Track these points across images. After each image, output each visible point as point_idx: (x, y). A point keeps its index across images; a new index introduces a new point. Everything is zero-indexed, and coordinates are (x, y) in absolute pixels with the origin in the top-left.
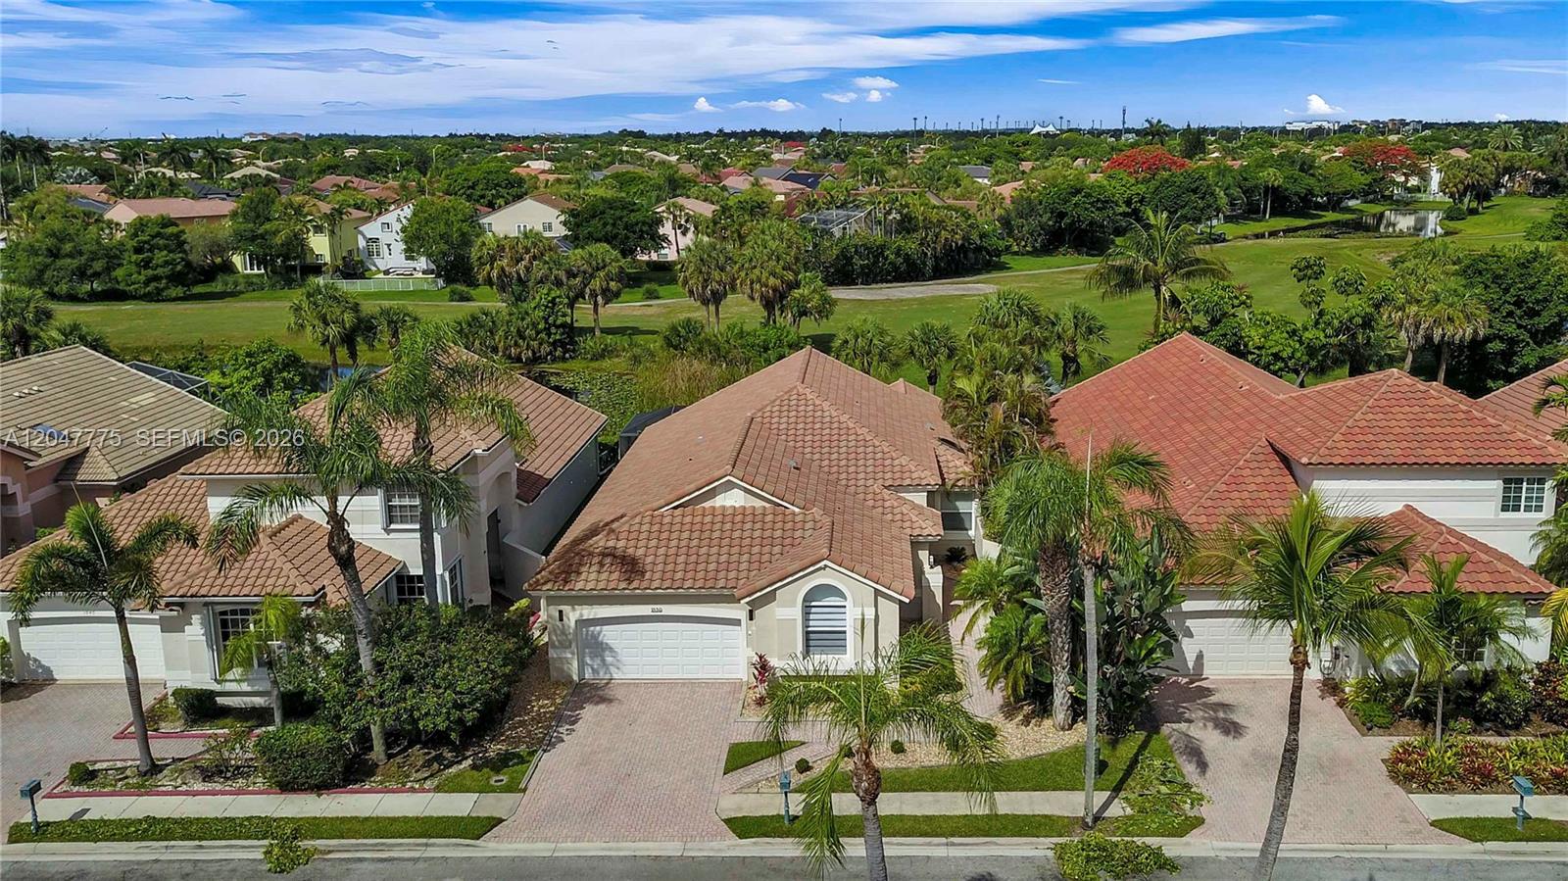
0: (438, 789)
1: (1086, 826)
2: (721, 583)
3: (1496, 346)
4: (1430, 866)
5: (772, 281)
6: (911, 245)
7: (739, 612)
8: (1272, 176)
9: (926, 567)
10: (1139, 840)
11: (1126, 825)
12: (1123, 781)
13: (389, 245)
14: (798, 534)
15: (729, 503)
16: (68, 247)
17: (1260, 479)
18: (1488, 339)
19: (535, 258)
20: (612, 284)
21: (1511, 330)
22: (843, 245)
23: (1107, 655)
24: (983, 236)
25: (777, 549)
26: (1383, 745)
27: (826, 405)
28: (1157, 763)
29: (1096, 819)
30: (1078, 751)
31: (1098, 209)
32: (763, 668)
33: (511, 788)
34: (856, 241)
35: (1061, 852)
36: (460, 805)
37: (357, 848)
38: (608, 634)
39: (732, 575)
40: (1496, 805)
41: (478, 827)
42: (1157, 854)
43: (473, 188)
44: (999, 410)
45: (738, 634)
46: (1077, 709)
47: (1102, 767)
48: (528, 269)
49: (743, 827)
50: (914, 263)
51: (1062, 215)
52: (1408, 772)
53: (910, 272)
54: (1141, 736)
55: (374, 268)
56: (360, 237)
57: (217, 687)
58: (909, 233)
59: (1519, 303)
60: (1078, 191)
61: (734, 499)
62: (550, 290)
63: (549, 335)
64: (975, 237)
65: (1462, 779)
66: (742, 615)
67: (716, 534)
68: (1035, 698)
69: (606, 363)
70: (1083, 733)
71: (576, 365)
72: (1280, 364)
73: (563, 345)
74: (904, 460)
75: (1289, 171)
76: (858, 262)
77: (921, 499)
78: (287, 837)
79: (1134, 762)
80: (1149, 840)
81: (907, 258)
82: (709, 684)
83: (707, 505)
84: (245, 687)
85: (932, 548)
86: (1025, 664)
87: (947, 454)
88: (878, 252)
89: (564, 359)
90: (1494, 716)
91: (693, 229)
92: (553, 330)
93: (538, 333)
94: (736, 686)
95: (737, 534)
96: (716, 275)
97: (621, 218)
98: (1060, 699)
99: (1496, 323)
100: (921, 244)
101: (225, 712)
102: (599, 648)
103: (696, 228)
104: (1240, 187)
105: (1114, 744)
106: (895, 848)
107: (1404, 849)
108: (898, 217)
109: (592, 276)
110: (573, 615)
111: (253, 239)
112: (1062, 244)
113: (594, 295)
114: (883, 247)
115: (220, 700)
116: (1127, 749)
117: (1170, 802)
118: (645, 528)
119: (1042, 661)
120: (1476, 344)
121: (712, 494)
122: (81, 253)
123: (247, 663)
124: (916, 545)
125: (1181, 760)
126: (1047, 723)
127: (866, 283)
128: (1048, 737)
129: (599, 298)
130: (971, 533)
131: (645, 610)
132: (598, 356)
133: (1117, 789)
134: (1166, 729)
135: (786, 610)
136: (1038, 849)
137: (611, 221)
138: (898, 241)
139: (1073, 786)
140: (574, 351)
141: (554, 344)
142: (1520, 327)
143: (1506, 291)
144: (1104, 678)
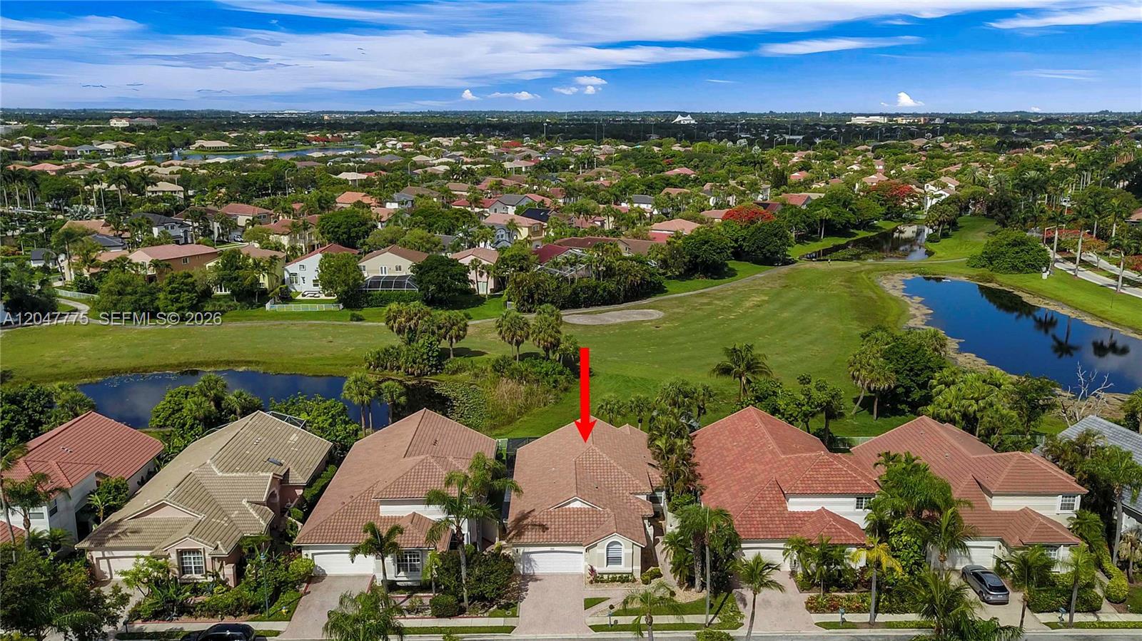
0: (490, 616)
1: (706, 627)
2: (576, 540)
3: (900, 390)
4: (811, 637)
5: (550, 339)
6: (612, 286)
7: (583, 549)
8: (825, 213)
9: (647, 526)
10: (722, 631)
11: (719, 626)
12: (719, 611)
13: (303, 278)
14: (602, 519)
15: (575, 506)
16: (129, 289)
17: (771, 495)
18: (896, 387)
19: (419, 318)
20: (461, 332)
21: (908, 382)
22: (574, 286)
23: (713, 568)
24: (652, 275)
25: (595, 526)
26: (806, 596)
27: (604, 455)
28: (730, 605)
29: (709, 624)
30: (703, 600)
31: (718, 253)
32: (592, 570)
33: (514, 615)
34: (582, 284)
35: (698, 635)
36: (499, 622)
37: (474, 637)
38: (533, 556)
39: (580, 536)
40: (836, 617)
41: (509, 629)
42: (728, 635)
43: (339, 227)
44: (674, 457)
45: (582, 557)
46: (703, 585)
47: (711, 606)
48: (416, 325)
49: (596, 628)
50: (614, 295)
51: (697, 257)
52: (813, 607)
53: (611, 299)
54: (725, 594)
55: (293, 290)
56: (286, 273)
57: (396, 579)
58: (610, 277)
59: (911, 370)
60: (706, 242)
61: (577, 505)
62: (429, 337)
63: (429, 361)
64: (647, 276)
65: (828, 609)
66: (584, 551)
67: (572, 520)
68: (689, 582)
69: (460, 376)
70: (705, 594)
71: (443, 377)
72: (792, 418)
73: (436, 366)
74: (637, 482)
75: (836, 208)
76: (582, 296)
77: (644, 498)
78: (448, 632)
79: (722, 604)
80: (725, 631)
81: (610, 292)
82: (572, 575)
83: (567, 507)
84: (405, 579)
85: (649, 519)
86: (687, 572)
87: (652, 471)
88: (594, 289)
89: (436, 374)
90: (844, 585)
91: (486, 274)
92: (431, 359)
93: (423, 360)
94: (581, 576)
95: (580, 519)
96: (519, 332)
97: (447, 271)
98: (697, 582)
99: (901, 379)
100: (617, 284)
101: (400, 588)
102: (530, 561)
103: (488, 273)
104: (805, 223)
105: (716, 597)
106: (656, 634)
107: (805, 632)
108: (604, 269)
109: (451, 329)
110: (521, 550)
111: (230, 280)
112: (696, 272)
113: (451, 338)
114: (596, 287)
115: (398, 583)
116: (720, 599)
117: (733, 618)
118: (545, 517)
119: (692, 570)
120: (891, 391)
121: (569, 503)
122: (136, 293)
123: (406, 571)
124: (643, 518)
125: (738, 603)
126: (693, 590)
127: (587, 307)
128: (694, 595)
129: (454, 340)
130: (662, 505)
131: (548, 549)
132: (455, 372)
133: (716, 614)
134: (734, 591)
135: (601, 550)
136: (691, 634)
137: (442, 274)
138: (604, 283)
139: (702, 613)
140: (442, 369)
141: (431, 366)
142: (912, 380)
143: (906, 364)
144: (712, 577)
